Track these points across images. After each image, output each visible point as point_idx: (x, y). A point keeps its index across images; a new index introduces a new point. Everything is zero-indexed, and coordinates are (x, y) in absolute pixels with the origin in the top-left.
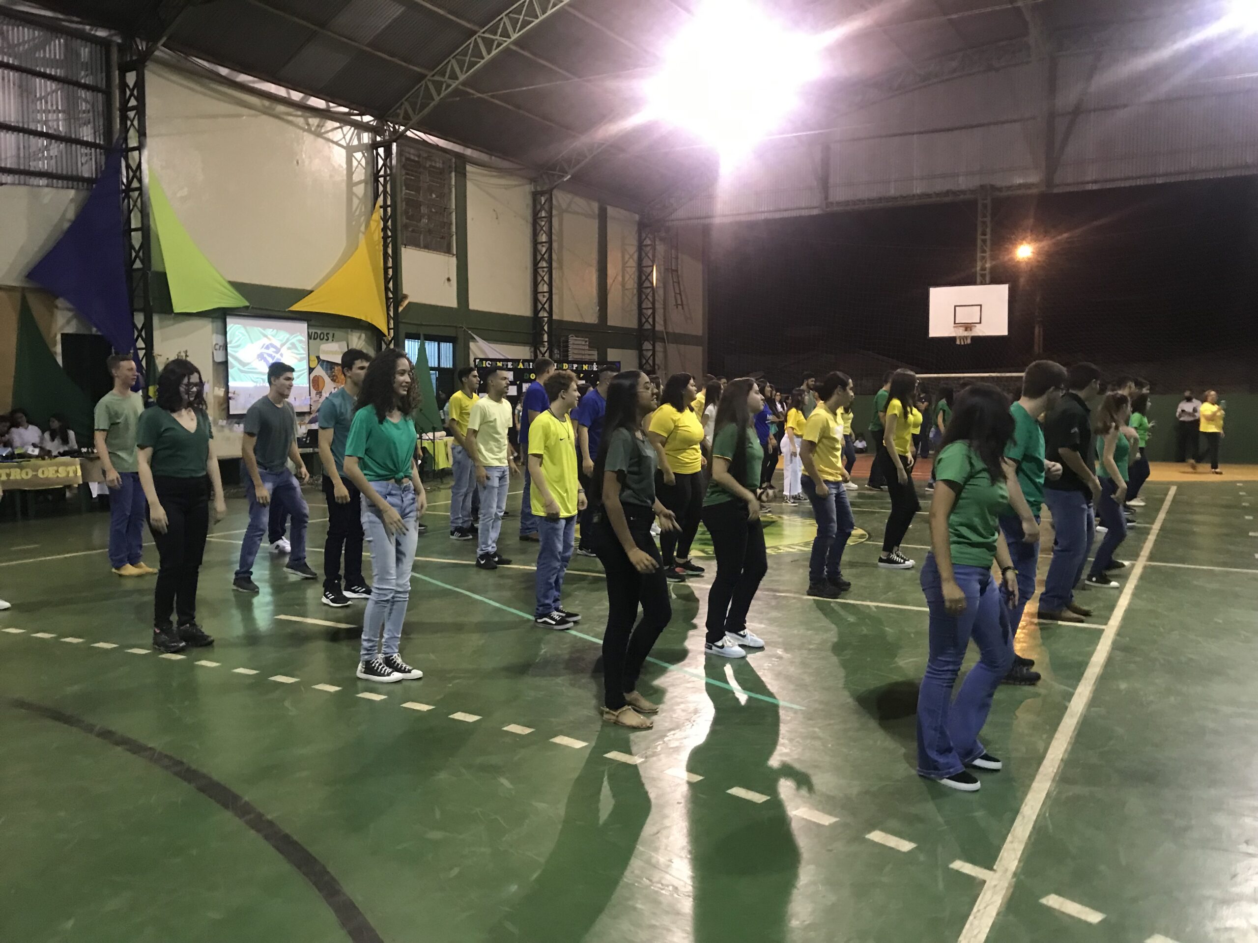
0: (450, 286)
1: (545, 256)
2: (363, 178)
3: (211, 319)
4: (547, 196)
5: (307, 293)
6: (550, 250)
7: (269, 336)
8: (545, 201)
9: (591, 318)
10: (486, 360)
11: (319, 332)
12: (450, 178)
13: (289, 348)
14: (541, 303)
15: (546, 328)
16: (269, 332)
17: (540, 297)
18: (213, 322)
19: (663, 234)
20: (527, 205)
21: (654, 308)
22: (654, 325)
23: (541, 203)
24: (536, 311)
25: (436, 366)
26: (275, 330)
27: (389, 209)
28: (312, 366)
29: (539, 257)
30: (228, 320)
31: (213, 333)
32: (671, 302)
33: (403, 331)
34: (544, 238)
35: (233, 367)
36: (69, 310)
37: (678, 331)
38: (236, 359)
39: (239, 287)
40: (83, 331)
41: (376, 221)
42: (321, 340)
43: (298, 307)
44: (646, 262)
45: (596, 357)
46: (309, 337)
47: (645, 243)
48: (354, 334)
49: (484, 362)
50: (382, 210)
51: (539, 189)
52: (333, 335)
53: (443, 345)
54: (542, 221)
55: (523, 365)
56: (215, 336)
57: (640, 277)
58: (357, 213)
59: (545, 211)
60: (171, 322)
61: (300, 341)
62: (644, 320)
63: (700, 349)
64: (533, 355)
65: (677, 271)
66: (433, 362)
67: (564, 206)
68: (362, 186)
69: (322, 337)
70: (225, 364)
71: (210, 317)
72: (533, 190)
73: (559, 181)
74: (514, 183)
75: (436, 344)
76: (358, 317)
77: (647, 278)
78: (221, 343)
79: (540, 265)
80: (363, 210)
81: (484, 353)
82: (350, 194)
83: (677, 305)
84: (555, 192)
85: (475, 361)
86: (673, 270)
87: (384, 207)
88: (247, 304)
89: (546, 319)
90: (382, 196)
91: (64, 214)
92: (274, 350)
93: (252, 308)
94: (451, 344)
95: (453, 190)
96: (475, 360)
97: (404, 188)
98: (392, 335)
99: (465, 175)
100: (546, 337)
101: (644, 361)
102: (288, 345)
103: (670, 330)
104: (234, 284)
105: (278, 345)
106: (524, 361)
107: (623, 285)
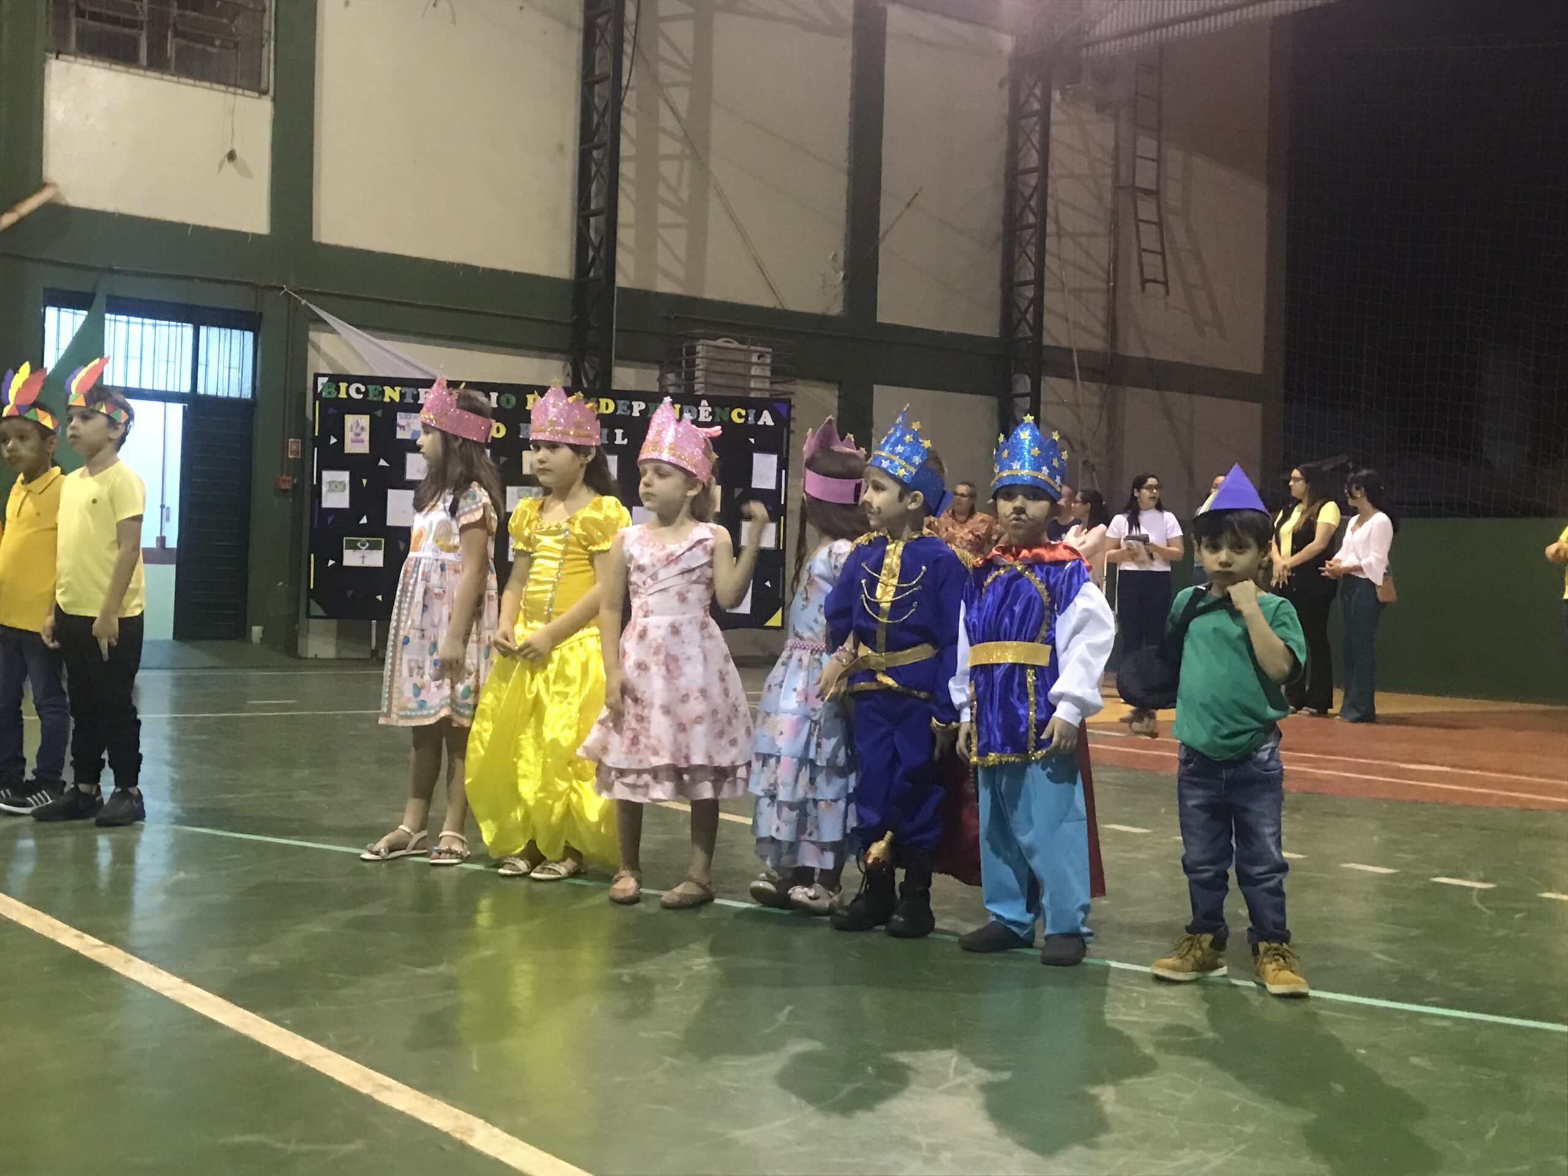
0: (245, 172)
6: (614, 96)
9: (814, 299)
10: (350, 379)
14: (592, 243)
17: (592, 227)
21: (1040, 287)
24: (582, 264)
25: (181, 388)
32: (1132, 273)
34: (604, 67)
37: (1162, 353)
44: (1027, 160)
47: (1026, 110)
53: (211, 336)
57: (1010, 202)
62: (1015, 316)
63: (1255, 410)
65: (1157, 193)
75: (189, 329)
77: (1027, 202)
83: (1146, 282)
85: (318, 382)
86: (1138, 191)
89: (599, 286)
94: (249, 336)
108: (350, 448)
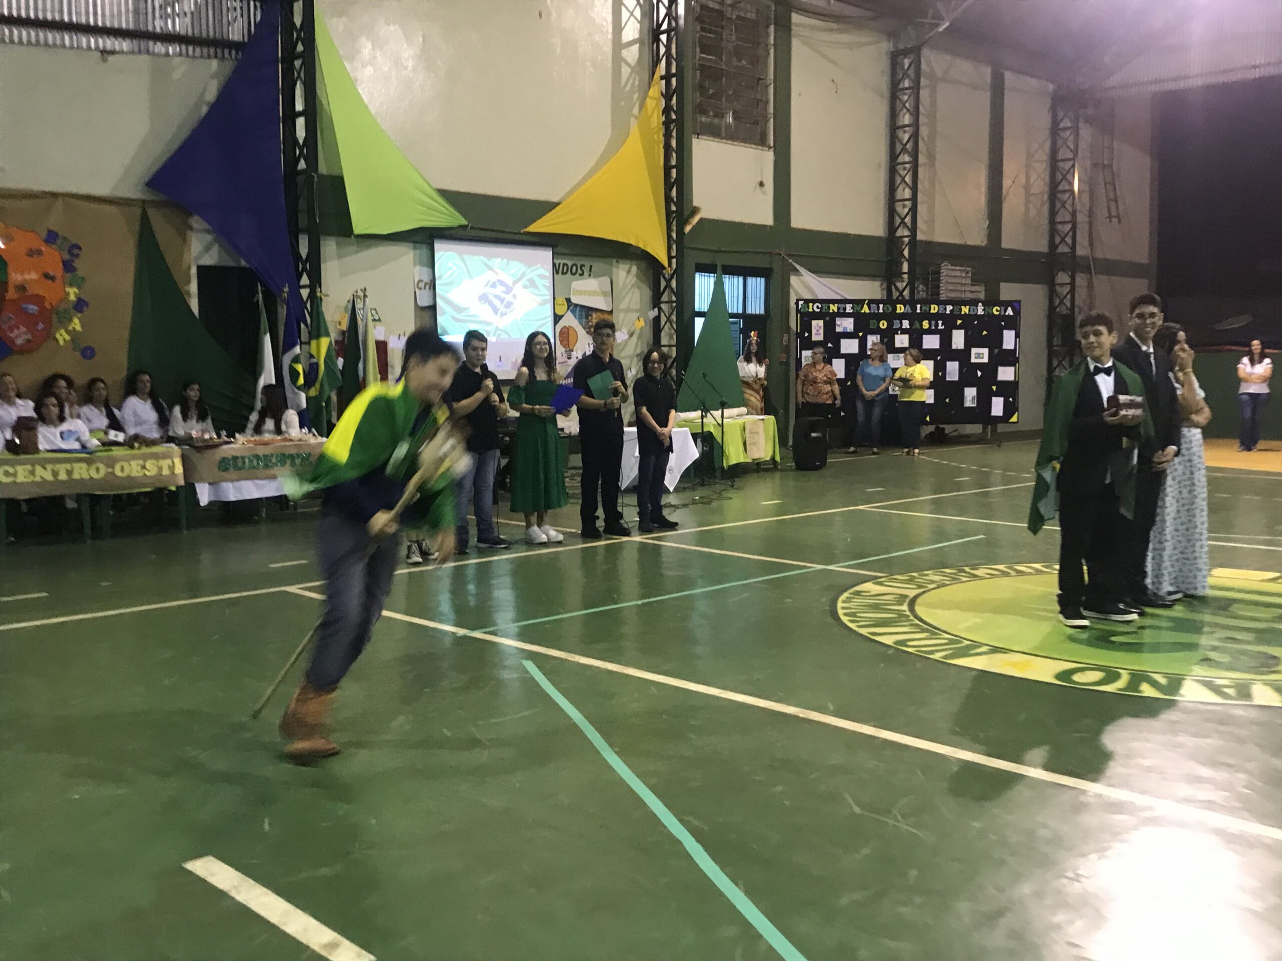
0: (764, 193)
1: (908, 146)
2: (637, 36)
3: (411, 245)
4: (912, 56)
5: (552, 206)
6: (915, 136)
7: (497, 270)
8: (910, 66)
9: (977, 238)
10: (814, 301)
11: (570, 264)
12: (768, 36)
13: (525, 287)
14: (899, 216)
15: (906, 253)
16: (496, 262)
17: (899, 207)
18: (415, 248)
19: (1090, 111)
20: (883, 72)
21: (1074, 223)
22: (1073, 247)
23: (903, 69)
24: (891, 228)
25: (740, 311)
26: (505, 261)
27: (674, 81)
28: (559, 313)
29: (899, 147)
30: (438, 246)
31: (415, 265)
32: (1101, 214)
33: (692, 259)
34: (906, 119)
35: (443, 314)
36: (208, 232)
37: (1111, 255)
38: (447, 301)
39: (451, 197)
40: (230, 262)
41: (656, 99)
42: (573, 274)
43: (541, 226)
44: (1063, 153)
45: (982, 296)
46: (556, 269)
47: (1062, 125)
48: (621, 266)
49: (811, 305)
50: (664, 82)
51: (901, 47)
52: (591, 267)
53: (751, 281)
54: (906, 94)
55: (869, 308)
56: (418, 267)
57: (1053, 176)
58: (628, 88)
59: (910, 79)
60: (354, 248)
61: (542, 277)
62: (1058, 240)
63: (1144, 283)
64: (885, 292)
65: (1110, 166)
66: (734, 305)
67: (939, 73)
68: (636, 47)
69: (574, 271)
70: (433, 308)
71: (410, 242)
72: (892, 49)
73: (931, 34)
74: (863, 40)
75: (741, 279)
76: (626, 241)
77: (1064, 177)
78: (426, 278)
79: (900, 160)
80: (637, 83)
81: (813, 293)
82: (617, 60)
83: (1110, 217)
84: (926, 52)
85: (797, 304)
86: (1104, 166)
87: (667, 77)
88: (464, 222)
89: (906, 240)
90: (663, 63)
91: (203, 94)
92: (504, 289)
93: (472, 228)
94: (763, 280)
95: (772, 51)
96: (798, 301)
97: (698, 50)
98: (674, 266)
99: (789, 29)
100: (905, 267)
101: (1057, 302)
102: (524, 281)
103: (1099, 255)
104: (445, 194)
105: (509, 281)
106: (871, 302)
107: (1027, 187)
108: (815, 338)
